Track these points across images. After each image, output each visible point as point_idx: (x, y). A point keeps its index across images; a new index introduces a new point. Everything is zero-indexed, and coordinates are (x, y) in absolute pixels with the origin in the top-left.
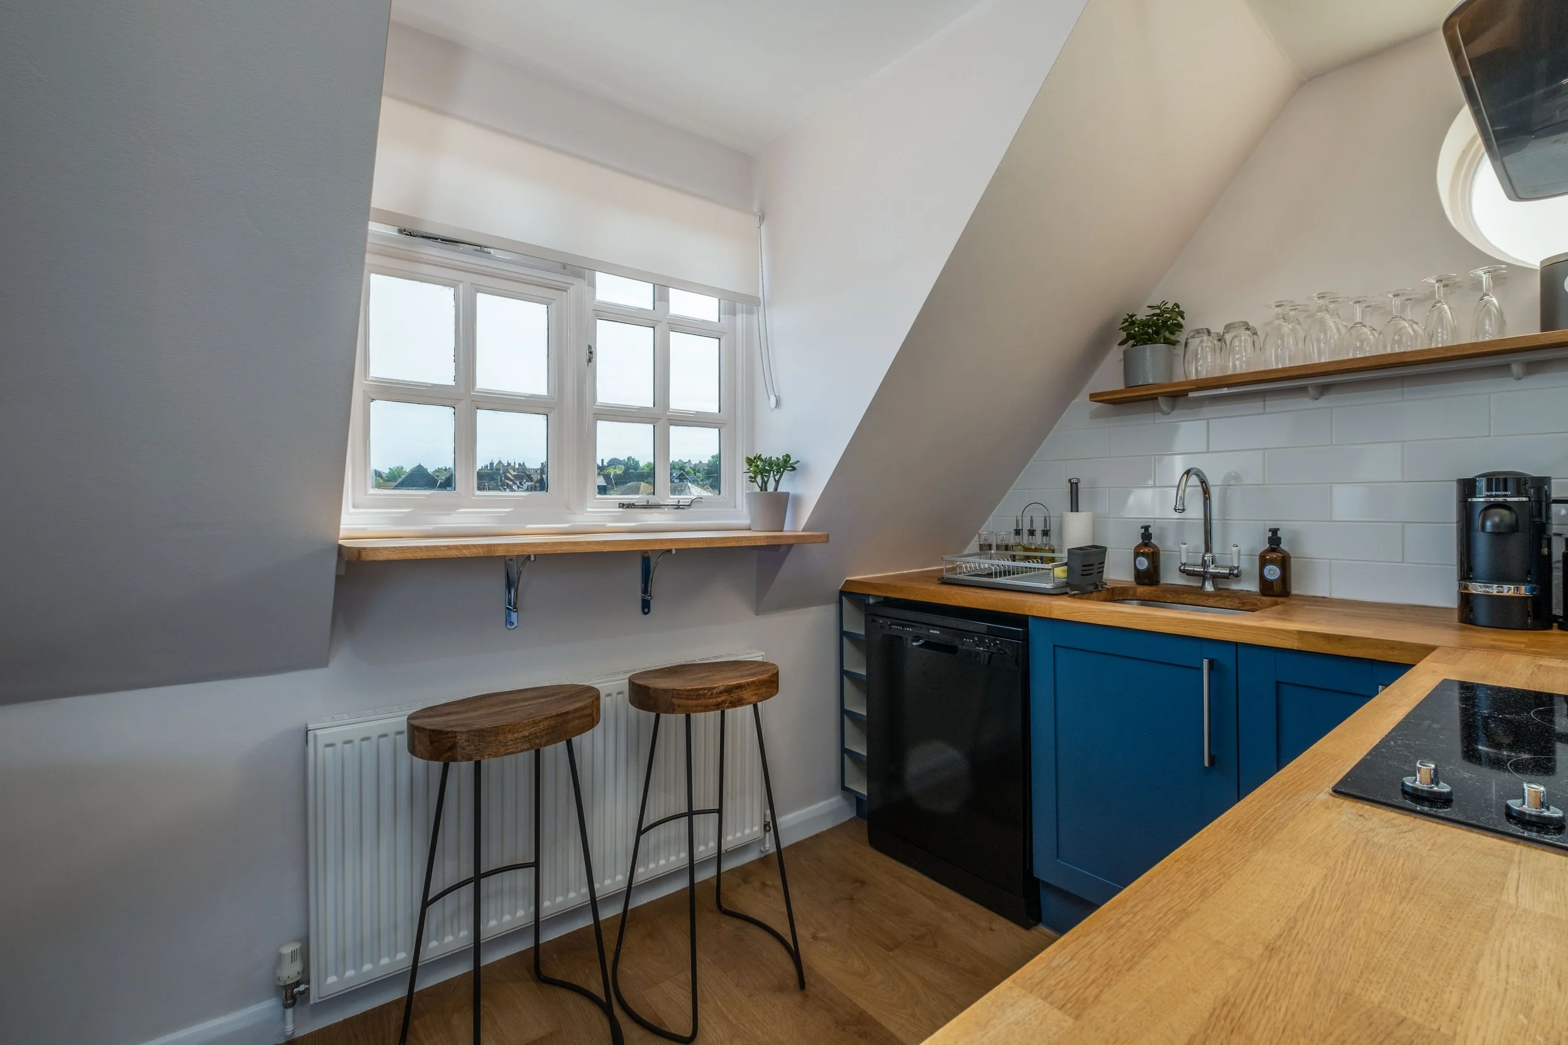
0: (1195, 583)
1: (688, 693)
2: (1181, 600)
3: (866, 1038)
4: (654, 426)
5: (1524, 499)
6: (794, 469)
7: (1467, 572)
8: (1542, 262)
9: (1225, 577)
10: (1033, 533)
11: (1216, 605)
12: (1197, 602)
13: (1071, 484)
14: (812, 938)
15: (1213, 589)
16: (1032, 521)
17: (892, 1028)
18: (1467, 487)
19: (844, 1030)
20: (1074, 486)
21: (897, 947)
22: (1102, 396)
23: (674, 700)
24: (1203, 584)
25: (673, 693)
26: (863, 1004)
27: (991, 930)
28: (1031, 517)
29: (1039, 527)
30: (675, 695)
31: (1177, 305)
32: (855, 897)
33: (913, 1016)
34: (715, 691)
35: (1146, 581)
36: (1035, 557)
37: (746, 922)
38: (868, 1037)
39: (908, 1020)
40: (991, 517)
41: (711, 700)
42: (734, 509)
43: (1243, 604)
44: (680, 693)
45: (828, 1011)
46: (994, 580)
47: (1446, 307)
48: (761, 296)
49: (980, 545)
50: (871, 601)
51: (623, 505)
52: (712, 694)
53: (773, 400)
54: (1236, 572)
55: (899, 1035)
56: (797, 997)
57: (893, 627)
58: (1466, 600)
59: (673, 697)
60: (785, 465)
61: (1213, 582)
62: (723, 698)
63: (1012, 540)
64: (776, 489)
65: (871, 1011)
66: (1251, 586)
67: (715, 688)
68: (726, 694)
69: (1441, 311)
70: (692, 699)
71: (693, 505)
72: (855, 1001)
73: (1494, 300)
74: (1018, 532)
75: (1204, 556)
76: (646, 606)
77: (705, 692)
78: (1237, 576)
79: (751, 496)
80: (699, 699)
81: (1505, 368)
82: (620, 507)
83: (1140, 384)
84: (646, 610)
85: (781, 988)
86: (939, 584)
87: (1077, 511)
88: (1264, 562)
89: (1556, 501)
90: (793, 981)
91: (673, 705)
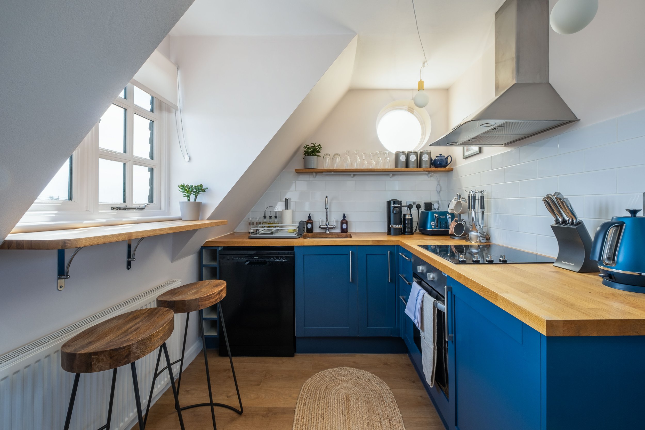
0: (323, 231)
1: (205, 298)
2: (322, 237)
3: (277, 414)
4: (125, 165)
5: (400, 206)
6: (204, 191)
7: (389, 222)
8: (395, 152)
9: (332, 228)
10: (271, 217)
11: (331, 237)
12: (326, 237)
13: (286, 200)
14: (228, 397)
15: (328, 233)
16: (270, 213)
17: (282, 406)
18: (389, 203)
19: (268, 417)
20: (287, 200)
21: (261, 383)
22: (299, 170)
23: (200, 303)
24: (326, 231)
25: (199, 300)
26: (267, 406)
27: (284, 362)
28: (270, 212)
29: (273, 216)
30: (200, 301)
31: (320, 145)
32: (230, 376)
33: (284, 399)
34: (215, 294)
35: (310, 232)
36: (278, 226)
37: (194, 408)
38: (277, 413)
39: (284, 401)
40: (250, 212)
41: (214, 299)
42: (160, 210)
43: (338, 236)
44: (202, 299)
45: (257, 415)
46: (274, 235)
47: (380, 158)
48: (178, 105)
49: (249, 223)
50: (220, 249)
51: (114, 208)
52: (214, 296)
53: (187, 158)
54: (335, 227)
55: (285, 406)
56: (242, 418)
57: (235, 258)
58: (389, 230)
59: (199, 302)
60: (199, 190)
61: (329, 230)
62: (217, 297)
63: (262, 220)
64: (195, 200)
65: (271, 406)
66: (338, 230)
67: (215, 293)
68: (218, 295)
69: (379, 159)
70: (207, 301)
71: (146, 208)
72: (263, 406)
73: (389, 159)
74: (265, 217)
75: (326, 223)
76: (129, 265)
77: (212, 296)
78: (335, 228)
79: (182, 203)
80: (209, 300)
81: (388, 175)
82: (112, 210)
83: (310, 168)
84: (129, 267)
85: (233, 420)
86: (249, 239)
87: (288, 209)
88: (342, 223)
89: (403, 206)
90: (235, 415)
91: (199, 305)
